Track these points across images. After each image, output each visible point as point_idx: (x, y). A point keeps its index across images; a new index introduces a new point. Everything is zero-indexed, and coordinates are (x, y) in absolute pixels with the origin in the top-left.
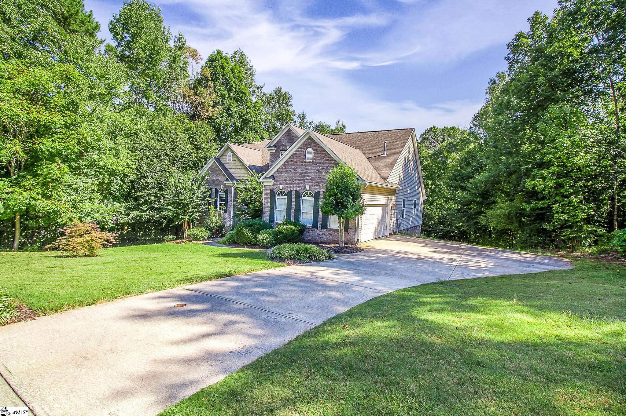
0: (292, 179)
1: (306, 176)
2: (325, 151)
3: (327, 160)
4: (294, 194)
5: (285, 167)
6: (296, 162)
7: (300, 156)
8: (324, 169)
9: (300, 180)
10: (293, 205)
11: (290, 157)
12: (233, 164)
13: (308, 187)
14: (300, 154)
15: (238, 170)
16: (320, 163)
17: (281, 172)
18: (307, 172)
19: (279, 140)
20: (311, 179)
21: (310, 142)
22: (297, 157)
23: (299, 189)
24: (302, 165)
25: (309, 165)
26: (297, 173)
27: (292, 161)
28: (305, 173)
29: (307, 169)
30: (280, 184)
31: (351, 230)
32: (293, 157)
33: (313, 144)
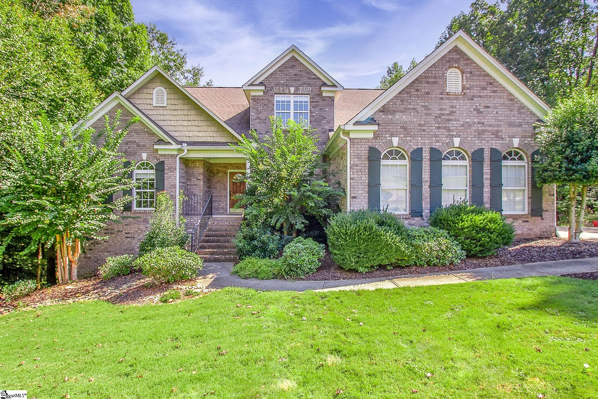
0: (420, 125)
1: (450, 120)
2: (488, 75)
3: (494, 92)
4: (426, 155)
5: (402, 101)
6: (428, 93)
7: (435, 83)
8: (488, 107)
9: (439, 128)
10: (426, 176)
11: (413, 82)
12: (169, 112)
13: (457, 141)
14: (435, 77)
15: (186, 123)
16: (480, 96)
17: (393, 113)
18: (453, 112)
19: (272, 74)
20: (462, 125)
21: (455, 56)
22: (428, 83)
23: (437, 145)
24: (442, 99)
25: (457, 99)
26: (430, 114)
27: (417, 90)
28: (450, 115)
29: (452, 107)
30: (392, 135)
31: (547, 213)
32: (421, 82)
33: (462, 62)
